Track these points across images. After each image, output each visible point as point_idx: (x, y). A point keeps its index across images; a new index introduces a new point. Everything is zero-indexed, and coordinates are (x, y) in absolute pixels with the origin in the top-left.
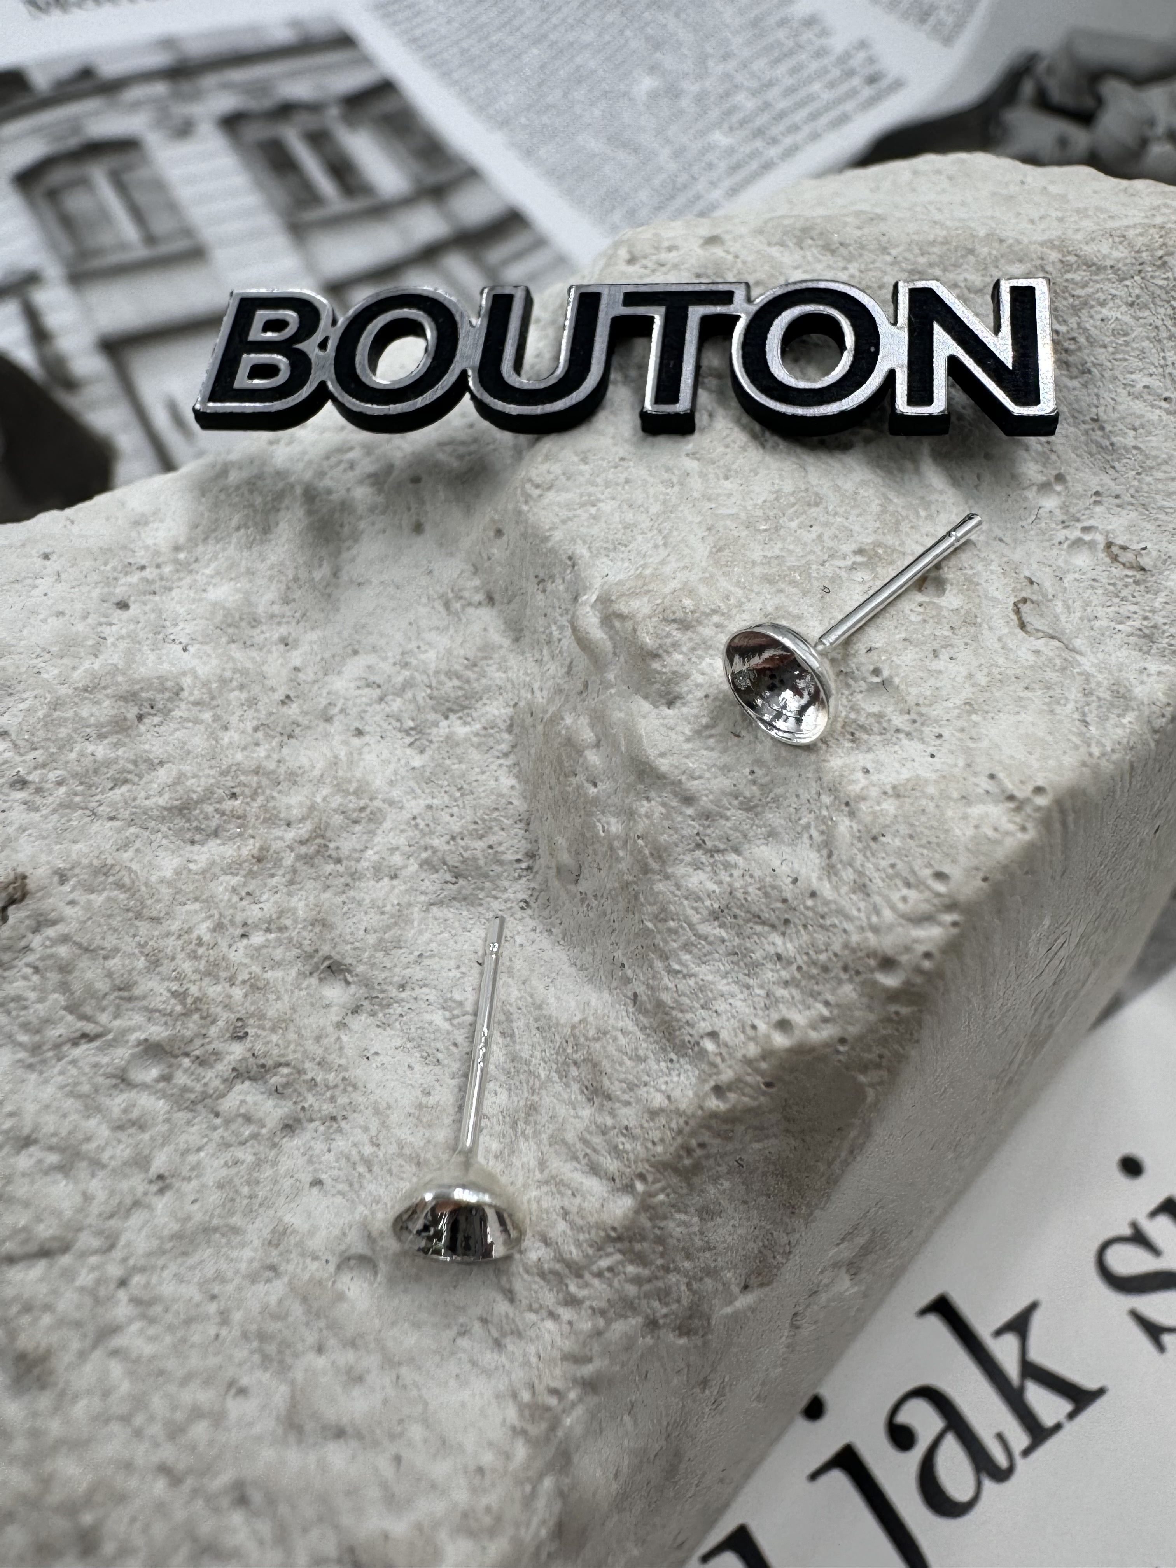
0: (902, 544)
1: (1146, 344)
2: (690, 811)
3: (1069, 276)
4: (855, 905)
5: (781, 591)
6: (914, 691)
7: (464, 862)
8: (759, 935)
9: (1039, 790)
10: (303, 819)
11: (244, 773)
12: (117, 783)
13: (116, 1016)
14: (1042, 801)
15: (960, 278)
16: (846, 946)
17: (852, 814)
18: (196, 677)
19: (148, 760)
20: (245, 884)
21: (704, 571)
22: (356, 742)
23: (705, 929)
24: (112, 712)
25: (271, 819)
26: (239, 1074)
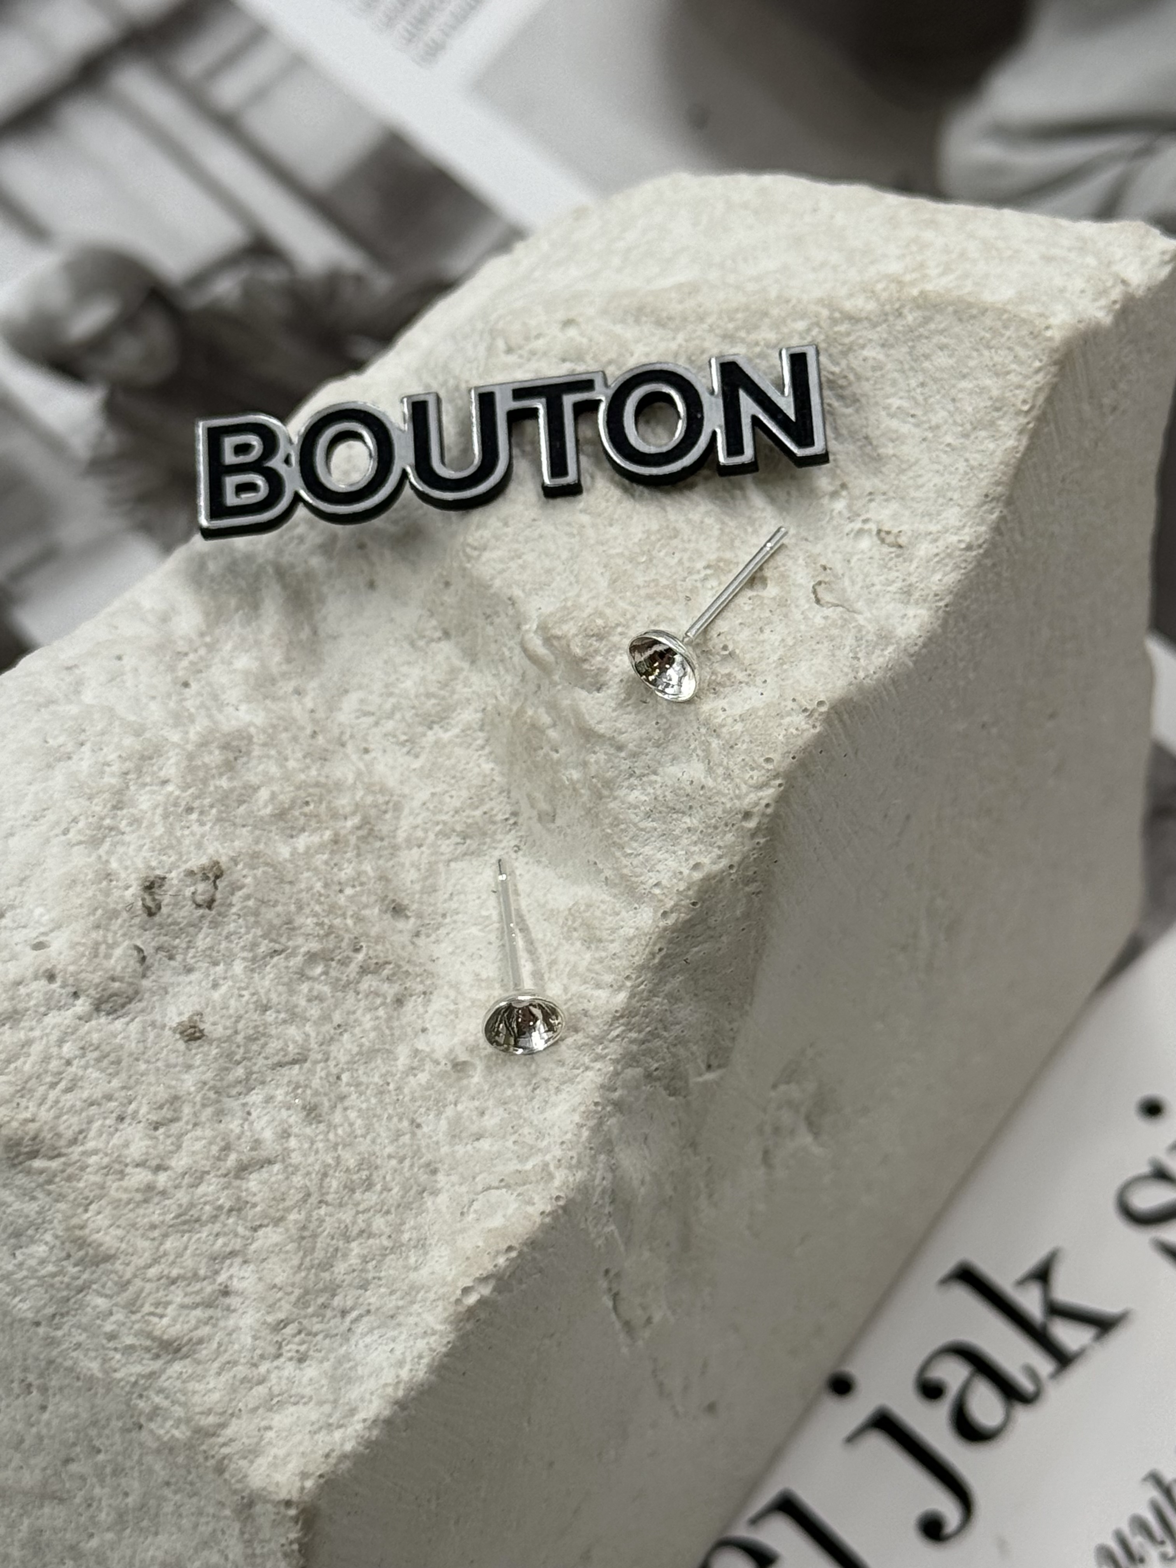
0: (736, 556)
1: (896, 375)
2: (623, 754)
3: (836, 329)
4: (726, 787)
5: (659, 604)
6: (748, 656)
7: (469, 826)
8: (676, 820)
9: (821, 703)
10: (354, 813)
11: (310, 787)
12: (241, 802)
13: (289, 939)
14: (824, 709)
15: (760, 338)
16: (724, 812)
17: (718, 736)
18: (256, 727)
19: (251, 787)
20: (331, 859)
21: (607, 597)
22: (367, 757)
23: (642, 825)
24: (223, 757)
25: (335, 815)
26: (364, 970)
